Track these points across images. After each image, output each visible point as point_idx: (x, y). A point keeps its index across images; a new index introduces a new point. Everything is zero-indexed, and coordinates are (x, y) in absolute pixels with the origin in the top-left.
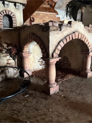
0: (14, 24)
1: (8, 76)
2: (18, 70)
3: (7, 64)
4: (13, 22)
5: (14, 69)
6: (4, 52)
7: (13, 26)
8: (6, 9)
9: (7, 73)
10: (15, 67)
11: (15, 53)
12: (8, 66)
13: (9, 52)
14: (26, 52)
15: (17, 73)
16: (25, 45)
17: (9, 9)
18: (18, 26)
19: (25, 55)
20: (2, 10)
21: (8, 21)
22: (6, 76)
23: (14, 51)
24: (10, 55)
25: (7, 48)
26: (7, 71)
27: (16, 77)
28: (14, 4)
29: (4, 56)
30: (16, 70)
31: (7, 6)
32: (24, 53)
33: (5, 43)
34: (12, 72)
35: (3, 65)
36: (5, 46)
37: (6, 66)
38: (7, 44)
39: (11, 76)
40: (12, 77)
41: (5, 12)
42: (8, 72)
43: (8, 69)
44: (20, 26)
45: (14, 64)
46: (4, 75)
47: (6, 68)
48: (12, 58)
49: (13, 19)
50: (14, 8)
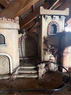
1: (50, 69)
2: (57, 65)
5: (54, 64)
6: (48, 51)
11: (56, 52)
13: (52, 51)
15: (56, 68)
21: (53, 29)
25: (51, 48)
29: (48, 54)
34: (53, 67)
38: (51, 45)
39: (52, 69)
40: (53, 70)
42: (51, 66)
45: (54, 60)
47: (49, 63)
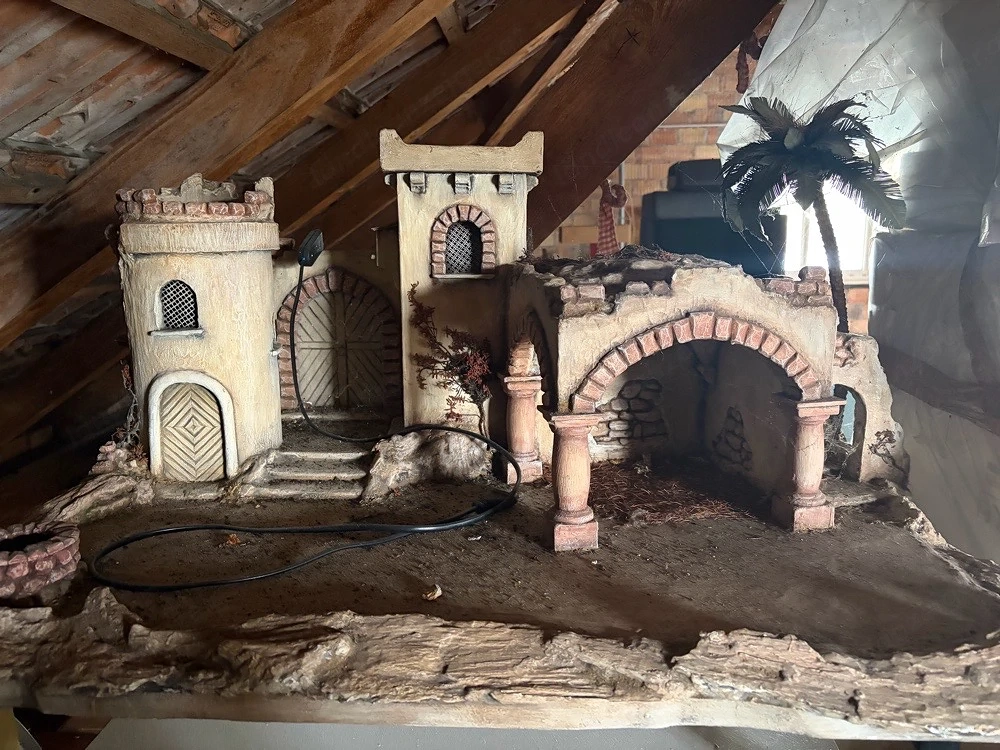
0: (485, 258)
1: (444, 467)
2: (488, 449)
3: (448, 416)
4: (485, 248)
5: (472, 440)
6: (440, 367)
7: (484, 266)
8: (460, 201)
9: (442, 453)
10: (477, 432)
11: (482, 377)
12: (451, 426)
13: (458, 368)
14: (520, 375)
15: (481, 460)
16: (514, 347)
17: (471, 200)
18: (502, 261)
19: (518, 387)
20: (444, 207)
21: (469, 245)
22: (437, 468)
23: (477, 367)
24: (461, 380)
25: (452, 353)
26: (443, 445)
27: (474, 474)
28: (491, 175)
29: (438, 385)
30: (479, 445)
31: (465, 190)
32: (513, 379)
33: (448, 332)
34: (463, 454)
35: (434, 421)
36: (447, 342)
37: (443, 423)
38: (454, 335)
39: (455, 468)
40: (459, 474)
41: (454, 213)
42: (447, 450)
43: (446, 438)
44: (510, 261)
45: (476, 420)
46: (428, 462)
47: (443, 433)
48: (468, 396)
49: (485, 237)
50: (490, 194)
